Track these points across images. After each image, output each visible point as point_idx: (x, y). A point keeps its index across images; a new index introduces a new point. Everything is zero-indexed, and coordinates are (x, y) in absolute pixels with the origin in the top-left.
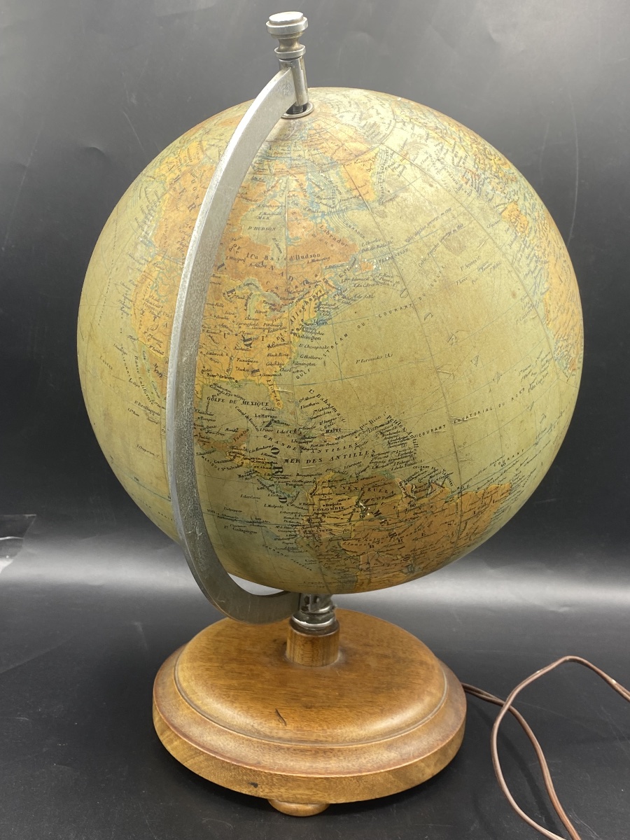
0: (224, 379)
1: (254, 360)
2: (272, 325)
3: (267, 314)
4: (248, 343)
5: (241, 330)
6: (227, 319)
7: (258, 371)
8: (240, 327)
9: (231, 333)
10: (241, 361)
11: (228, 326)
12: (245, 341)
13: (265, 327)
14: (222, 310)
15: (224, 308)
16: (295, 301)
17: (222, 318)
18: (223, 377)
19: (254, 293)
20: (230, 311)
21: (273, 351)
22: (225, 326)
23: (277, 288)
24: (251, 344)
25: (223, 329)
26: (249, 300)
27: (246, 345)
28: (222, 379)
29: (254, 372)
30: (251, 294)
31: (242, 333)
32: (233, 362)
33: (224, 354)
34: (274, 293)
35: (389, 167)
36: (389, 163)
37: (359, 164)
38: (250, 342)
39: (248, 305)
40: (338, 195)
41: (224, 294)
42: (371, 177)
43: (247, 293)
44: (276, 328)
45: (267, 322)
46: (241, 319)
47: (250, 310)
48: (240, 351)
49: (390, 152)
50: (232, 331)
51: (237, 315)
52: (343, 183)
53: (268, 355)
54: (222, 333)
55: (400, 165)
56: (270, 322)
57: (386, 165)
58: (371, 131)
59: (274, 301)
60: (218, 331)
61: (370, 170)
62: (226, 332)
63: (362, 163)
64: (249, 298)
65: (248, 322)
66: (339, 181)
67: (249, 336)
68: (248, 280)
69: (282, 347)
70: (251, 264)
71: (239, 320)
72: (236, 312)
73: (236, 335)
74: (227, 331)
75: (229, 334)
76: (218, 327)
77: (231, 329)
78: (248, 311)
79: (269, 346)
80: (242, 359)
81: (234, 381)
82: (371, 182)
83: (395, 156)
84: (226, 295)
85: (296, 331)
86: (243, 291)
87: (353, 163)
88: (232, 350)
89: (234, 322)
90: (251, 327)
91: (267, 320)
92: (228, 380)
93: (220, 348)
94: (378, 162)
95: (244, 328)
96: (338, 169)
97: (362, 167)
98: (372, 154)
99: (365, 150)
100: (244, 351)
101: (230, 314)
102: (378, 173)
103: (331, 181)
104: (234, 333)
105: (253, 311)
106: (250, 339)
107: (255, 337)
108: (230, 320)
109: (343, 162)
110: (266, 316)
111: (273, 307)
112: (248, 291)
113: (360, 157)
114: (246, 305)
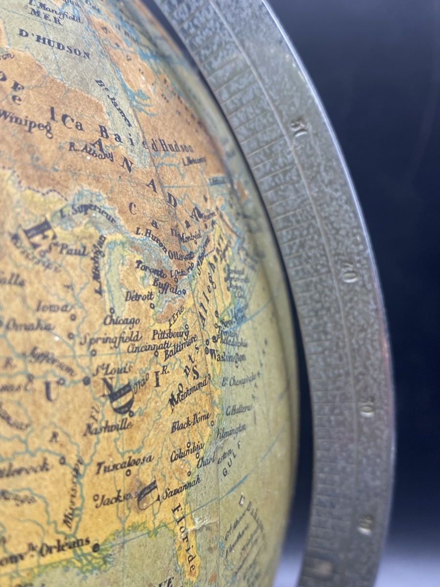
0: (56, 556)
1: (144, 453)
2: (171, 335)
3: (154, 301)
4: (123, 401)
5: (98, 361)
6: (48, 328)
7: (153, 486)
8: (94, 353)
9: (67, 376)
10: (107, 470)
11: (56, 352)
12: (114, 396)
13: (157, 342)
14: (24, 300)
15: (28, 289)
16: (195, 261)
17: (28, 328)
18: (50, 549)
19: (109, 238)
20: (54, 301)
21: (183, 411)
22: (45, 357)
23: (154, 224)
24: (130, 403)
25: (39, 369)
26: (102, 261)
27: (118, 410)
28: (48, 559)
29: (144, 492)
30: (102, 240)
31: (101, 374)
32: (84, 480)
33: (53, 460)
34: (154, 238)
38: (129, 397)
39: (102, 274)
41: (15, 238)
43: (91, 236)
44: (178, 340)
45: (157, 327)
46: (91, 325)
47: (110, 291)
48: (104, 435)
50: (70, 370)
51: (79, 312)
53: (174, 429)
54: (39, 385)
56: (165, 327)
59: (159, 262)
60: (20, 380)
62: (52, 379)
64: (98, 253)
65: (113, 331)
67: (124, 379)
68: (80, 194)
69: (196, 394)
70: (72, 145)
71: (85, 329)
72: (70, 299)
73: (87, 381)
74: (53, 373)
75: (61, 382)
76: (19, 364)
77: (66, 362)
78: (106, 295)
79: (172, 401)
80: (109, 463)
81: (87, 549)
84: (26, 243)
85: (212, 346)
86: (77, 230)
88: (78, 438)
89: (70, 336)
90: (124, 346)
91: (158, 321)
92: (68, 554)
93: (35, 443)
95: (105, 355)
100: (114, 434)
101: (52, 308)
104: (79, 376)
105: (119, 295)
106: (127, 389)
107: (139, 378)
108: (58, 330)
110: (152, 306)
111: (162, 281)
112: (92, 230)
114: (96, 277)
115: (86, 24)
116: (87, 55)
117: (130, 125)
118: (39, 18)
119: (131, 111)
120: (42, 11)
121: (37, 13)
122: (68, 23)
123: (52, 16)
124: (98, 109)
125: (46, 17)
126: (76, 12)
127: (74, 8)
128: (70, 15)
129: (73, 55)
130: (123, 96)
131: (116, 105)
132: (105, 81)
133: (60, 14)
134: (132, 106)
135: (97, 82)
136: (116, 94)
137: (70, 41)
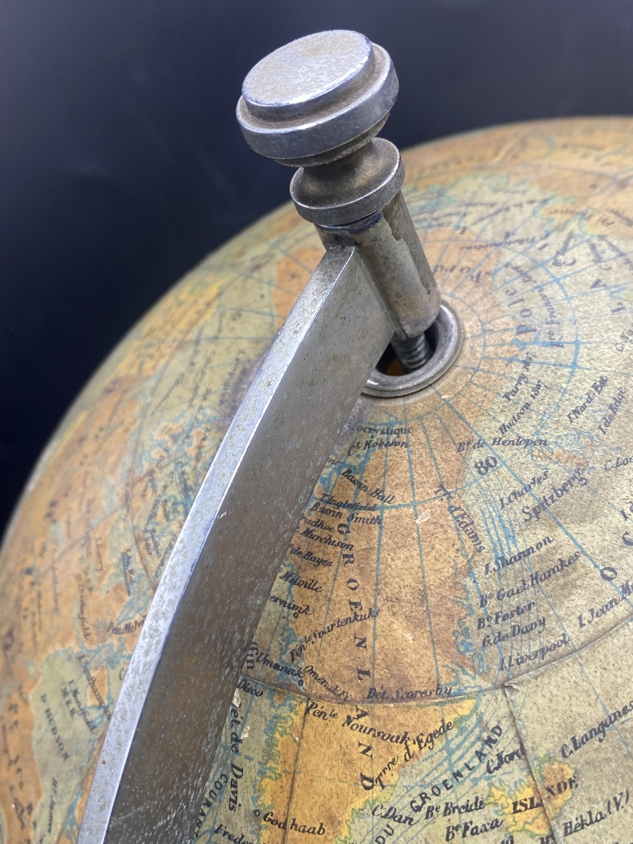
35: (449, 809)
36: (463, 794)
37: (356, 736)
40: (226, 803)
42: (359, 813)
49: (506, 744)
52: (262, 774)
55: (495, 825)
57: (447, 796)
58: (514, 601)
61: (369, 782)
63: (366, 739)
66: (258, 757)
82: (345, 832)
83: (513, 772)
87: (342, 717)
94: (430, 766)
96: (284, 712)
97: (356, 752)
98: (430, 717)
99: (418, 687)
102: (391, 814)
103: (238, 740)
109: (318, 689)
113: (379, 709)
115: (96, 737)
116: (66, 756)
117: (50, 831)
118: (62, 698)
119: (59, 827)
120: (70, 696)
121: (65, 693)
122: (79, 723)
123: (73, 705)
124: (38, 794)
125: (68, 703)
126: (98, 721)
127: (102, 717)
128: (89, 718)
129: (57, 745)
130: (64, 812)
131: (51, 808)
132: (60, 786)
133: (82, 710)
134: (64, 825)
135: (54, 779)
136: (60, 803)
137: (65, 735)
